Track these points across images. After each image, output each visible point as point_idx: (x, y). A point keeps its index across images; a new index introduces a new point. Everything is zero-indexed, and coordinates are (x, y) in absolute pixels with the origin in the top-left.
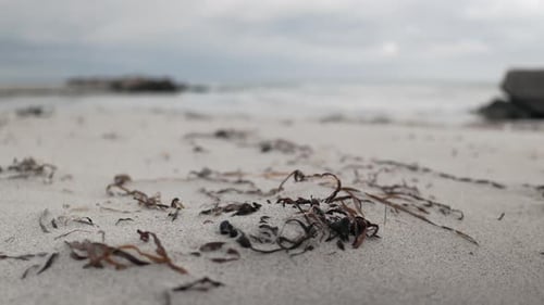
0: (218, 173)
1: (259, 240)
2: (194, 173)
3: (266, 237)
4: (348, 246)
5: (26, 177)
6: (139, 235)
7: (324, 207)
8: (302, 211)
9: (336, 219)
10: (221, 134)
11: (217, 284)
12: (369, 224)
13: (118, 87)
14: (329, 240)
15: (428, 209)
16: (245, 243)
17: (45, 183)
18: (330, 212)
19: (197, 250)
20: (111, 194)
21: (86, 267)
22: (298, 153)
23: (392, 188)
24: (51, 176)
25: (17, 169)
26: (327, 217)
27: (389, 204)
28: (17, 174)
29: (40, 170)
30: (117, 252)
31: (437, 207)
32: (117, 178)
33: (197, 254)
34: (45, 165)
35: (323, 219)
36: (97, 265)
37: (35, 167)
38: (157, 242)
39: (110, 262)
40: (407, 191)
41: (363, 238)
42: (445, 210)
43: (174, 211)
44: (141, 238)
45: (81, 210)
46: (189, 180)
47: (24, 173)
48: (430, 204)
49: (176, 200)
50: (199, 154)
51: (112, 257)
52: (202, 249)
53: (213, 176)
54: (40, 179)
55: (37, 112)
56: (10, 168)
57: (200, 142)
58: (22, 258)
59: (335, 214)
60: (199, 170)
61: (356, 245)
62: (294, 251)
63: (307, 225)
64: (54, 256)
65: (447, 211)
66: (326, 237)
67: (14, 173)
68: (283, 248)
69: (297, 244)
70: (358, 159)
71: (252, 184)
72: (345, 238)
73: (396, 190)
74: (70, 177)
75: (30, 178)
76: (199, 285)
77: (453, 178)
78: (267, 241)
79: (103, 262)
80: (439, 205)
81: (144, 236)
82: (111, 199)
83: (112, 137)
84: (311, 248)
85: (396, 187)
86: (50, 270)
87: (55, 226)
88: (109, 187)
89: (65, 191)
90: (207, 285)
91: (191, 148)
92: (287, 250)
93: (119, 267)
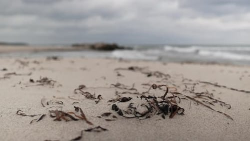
0: (123, 85)
1: (127, 112)
2: (113, 85)
3: (130, 111)
4: (167, 117)
5: (43, 85)
6: (75, 109)
7: (159, 100)
8: (148, 101)
9: (163, 105)
10: (131, 69)
11: (105, 130)
12: (180, 108)
13: (93, 48)
14: (158, 114)
15: (214, 104)
16: (120, 113)
17: (50, 88)
18: (161, 102)
19: (100, 116)
20: (76, 93)
21: (54, 120)
22: (164, 77)
23: (200, 94)
24: (53, 85)
25: (40, 81)
26: (159, 104)
27: (195, 100)
28: (40, 83)
29: (49, 82)
30: (67, 115)
31: (219, 103)
32: (80, 86)
33: (100, 117)
34: (52, 80)
35: (157, 105)
36: (59, 120)
37: (47, 81)
38: (81, 111)
39: (64, 119)
40: (207, 95)
41: (175, 114)
42: (222, 104)
43: (98, 100)
44: (75, 110)
45: (60, 98)
46: (111, 88)
47: (42, 83)
48: (216, 101)
49: (100, 95)
50: (119, 77)
51: (65, 117)
52: (102, 115)
53: (121, 86)
54: (48, 86)
55: (55, 58)
56: (37, 81)
57: (121, 72)
58: (32, 116)
59: (164, 103)
60: (115, 84)
61: (171, 117)
62: (141, 118)
63: (149, 107)
64: (44, 116)
65: (223, 104)
66: (158, 112)
67: (39, 83)
68: (136, 117)
69: (143, 115)
70: (190, 80)
71: (136, 90)
72: (166, 114)
73: (202, 95)
74: (61, 85)
75: (44, 85)
76: (96, 129)
77: (237, 90)
78: (131, 113)
79: (61, 118)
80: (220, 102)
81: (77, 109)
82: (75, 95)
83: (84, 69)
84: (149, 117)
85: (203, 93)
86: (41, 120)
87: (48, 104)
88: (75, 90)
89: (58, 91)
90: (100, 129)
91: (117, 74)
92: (138, 117)
93: (67, 121)
